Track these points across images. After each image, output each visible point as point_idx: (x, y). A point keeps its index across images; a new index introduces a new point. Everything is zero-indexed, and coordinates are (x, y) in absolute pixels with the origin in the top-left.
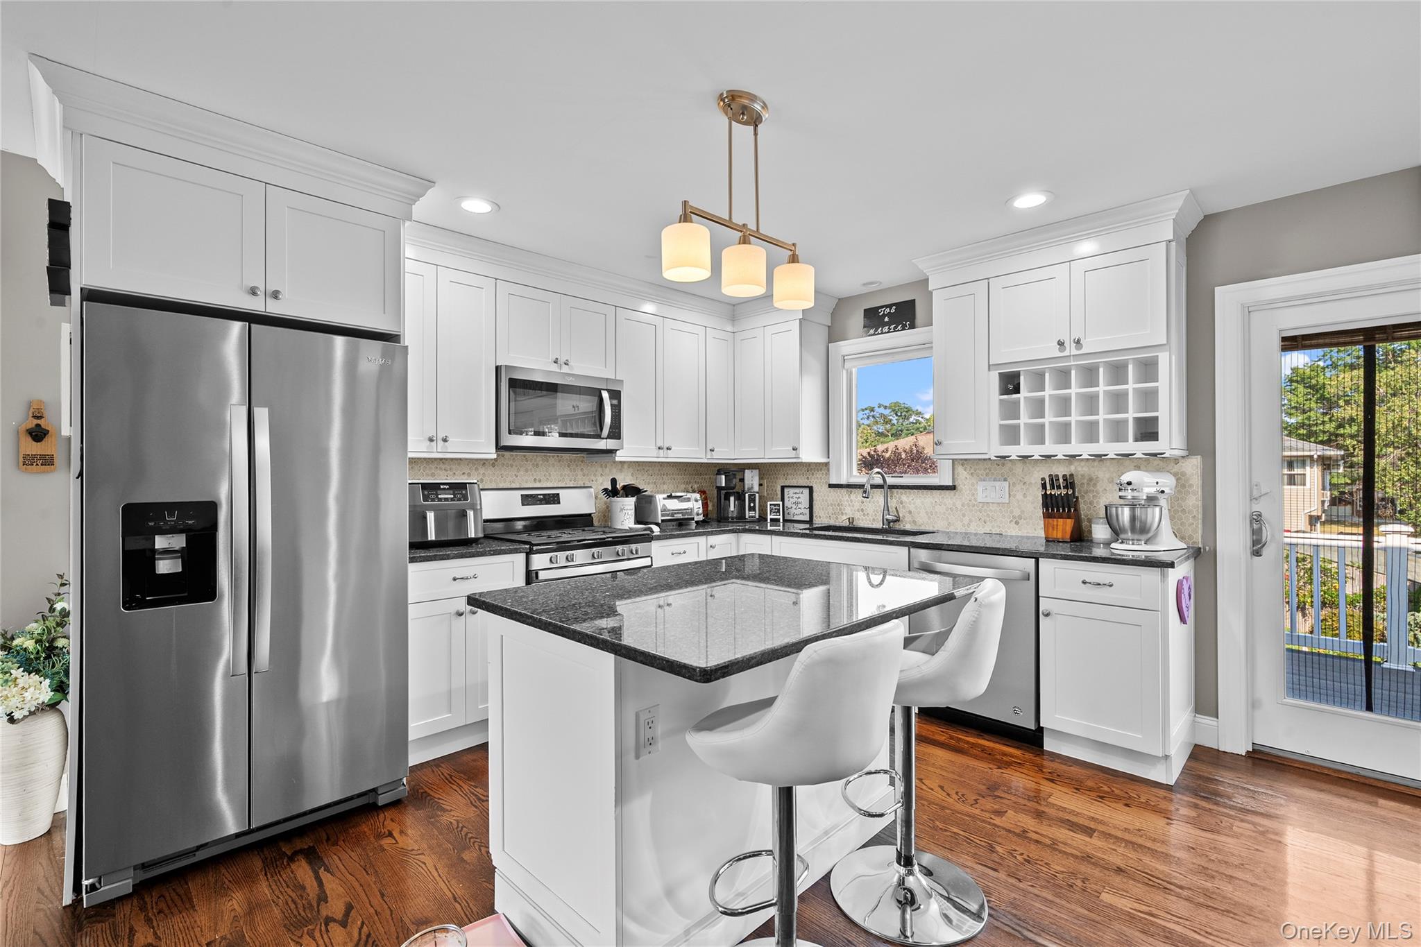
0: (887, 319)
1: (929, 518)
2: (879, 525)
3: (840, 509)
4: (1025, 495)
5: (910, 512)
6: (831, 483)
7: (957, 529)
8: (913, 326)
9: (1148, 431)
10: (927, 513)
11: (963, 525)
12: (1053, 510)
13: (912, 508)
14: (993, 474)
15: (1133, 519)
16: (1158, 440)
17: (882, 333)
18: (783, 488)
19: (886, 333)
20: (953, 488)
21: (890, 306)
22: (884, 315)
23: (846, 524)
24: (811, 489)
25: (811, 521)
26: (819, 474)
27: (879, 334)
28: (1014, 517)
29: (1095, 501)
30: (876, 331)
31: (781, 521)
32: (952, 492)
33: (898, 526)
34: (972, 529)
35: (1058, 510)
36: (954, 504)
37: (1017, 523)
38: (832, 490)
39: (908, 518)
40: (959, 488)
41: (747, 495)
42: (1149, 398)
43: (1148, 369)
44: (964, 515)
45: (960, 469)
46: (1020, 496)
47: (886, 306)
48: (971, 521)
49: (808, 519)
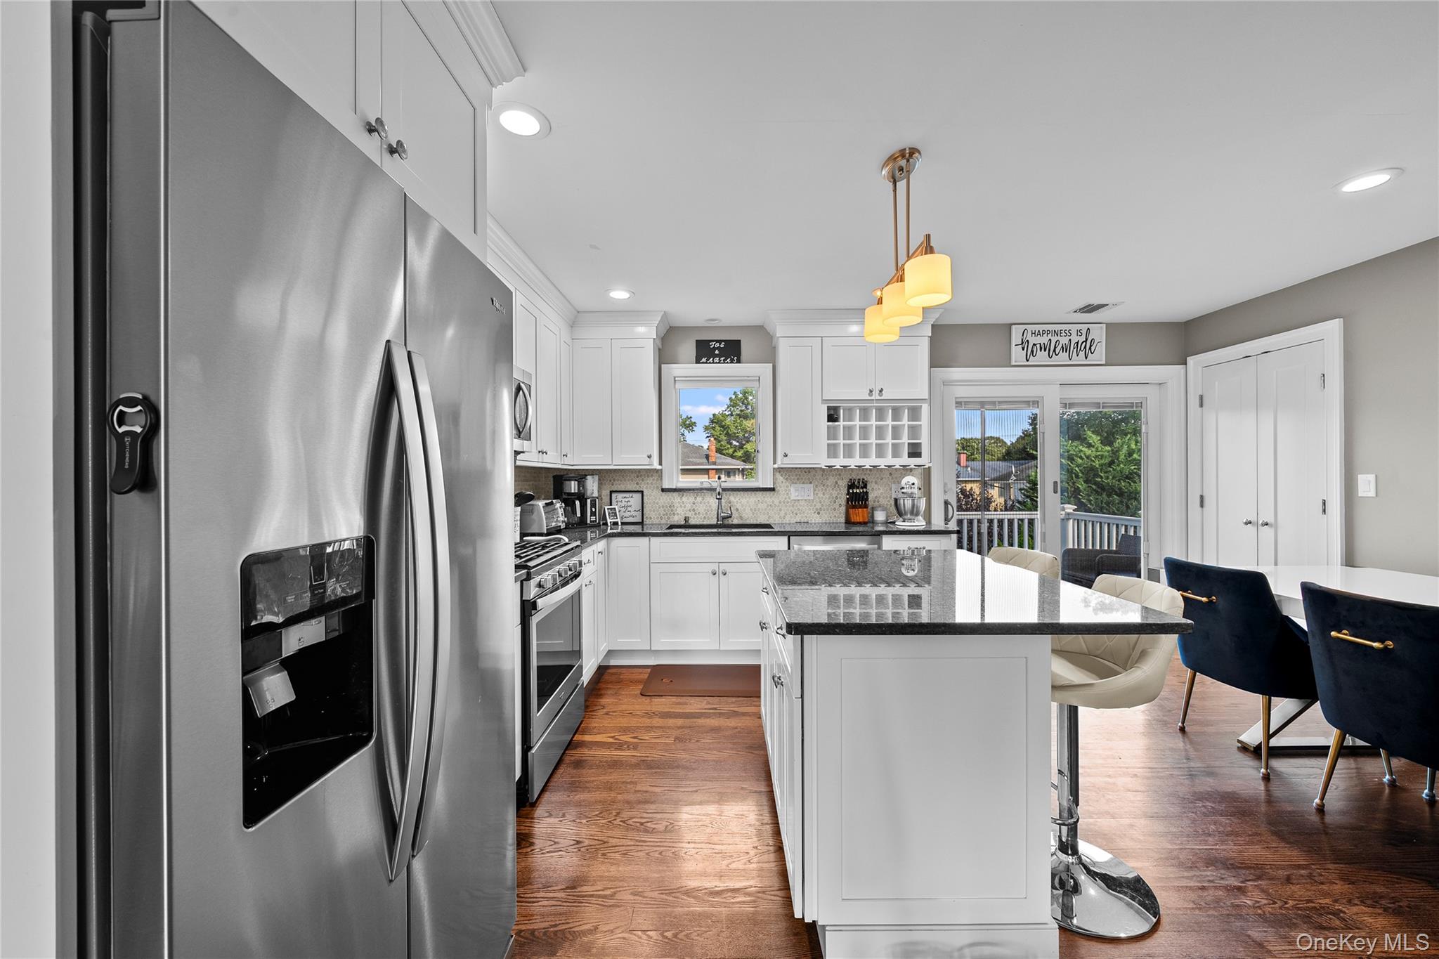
0: (717, 352)
1: (753, 514)
2: (714, 522)
3: (672, 510)
4: (824, 494)
5: (737, 510)
6: (663, 487)
7: (775, 521)
8: (739, 361)
9: (915, 452)
10: (751, 509)
11: (780, 517)
12: (855, 503)
13: (738, 506)
14: (802, 478)
15: (913, 505)
16: (921, 457)
17: (713, 363)
18: (611, 492)
19: (716, 363)
20: (773, 489)
21: (720, 342)
22: (715, 348)
23: (683, 523)
24: (642, 492)
25: (642, 523)
26: (650, 480)
27: (710, 363)
28: (817, 509)
29: (878, 493)
30: (707, 360)
31: (620, 524)
32: (772, 493)
33: (730, 521)
34: (787, 520)
35: (859, 503)
36: (773, 502)
37: (819, 513)
38: (663, 494)
39: (735, 515)
40: (776, 489)
41: (589, 501)
42: (914, 431)
43: (915, 413)
44: (780, 510)
45: (778, 475)
46: (820, 495)
47: (717, 341)
48: (786, 514)
49: (641, 521)
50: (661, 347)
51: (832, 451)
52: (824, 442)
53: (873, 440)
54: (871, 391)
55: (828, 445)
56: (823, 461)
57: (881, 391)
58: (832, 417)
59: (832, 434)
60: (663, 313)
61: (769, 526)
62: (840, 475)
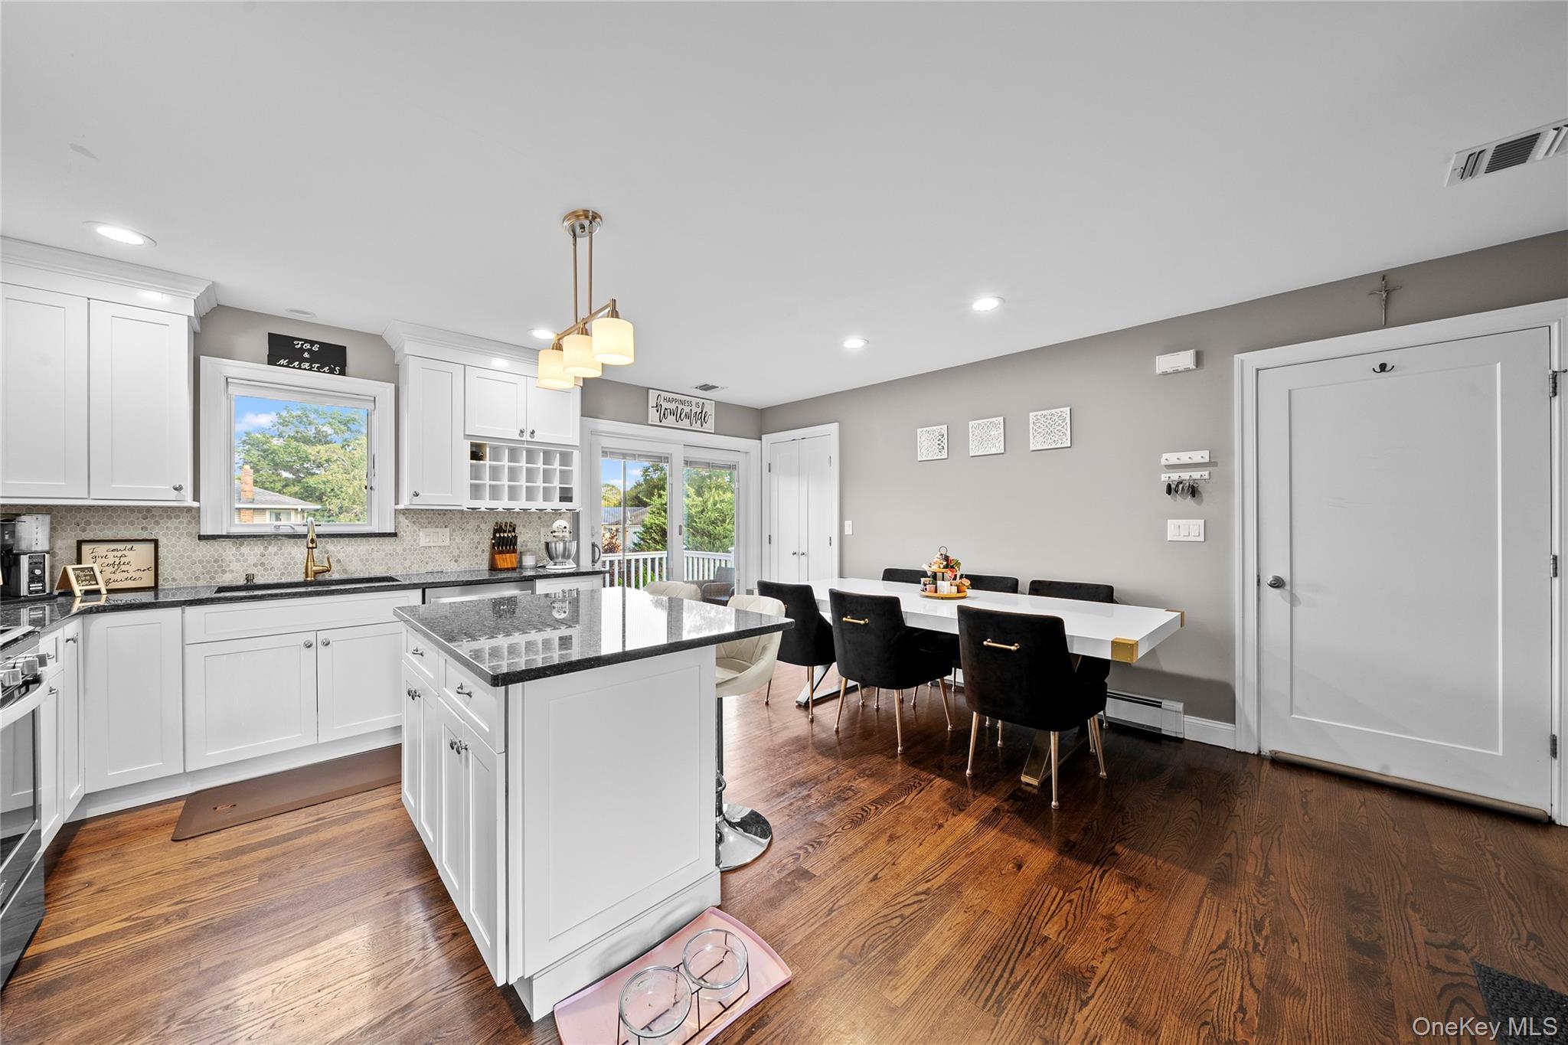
0: (306, 355)
1: (365, 565)
2: (300, 578)
3: (220, 567)
4: (463, 539)
5: (339, 561)
6: (202, 534)
7: (398, 572)
8: (343, 373)
9: (566, 496)
10: (361, 560)
11: (405, 568)
12: (502, 548)
13: (341, 556)
14: (435, 522)
15: (565, 549)
16: (572, 501)
17: (300, 368)
18: (80, 543)
19: (305, 369)
20: (395, 535)
21: (312, 343)
22: (302, 350)
23: (242, 582)
24: (156, 542)
25: (155, 588)
26: (173, 523)
27: (294, 367)
28: (454, 557)
29: (525, 537)
30: (291, 362)
31: (104, 591)
32: (392, 539)
33: (327, 576)
34: (414, 570)
35: (506, 548)
36: (394, 550)
37: (456, 561)
38: (202, 543)
39: (335, 567)
40: (399, 535)
41: (24, 561)
42: (565, 476)
43: (566, 459)
44: (405, 559)
45: (401, 518)
46: (458, 540)
47: (306, 341)
48: (412, 563)
49: (153, 585)
50: (198, 330)
51: (476, 491)
52: (467, 481)
53: (522, 482)
54: (522, 432)
55: (471, 485)
56: (466, 503)
57: (533, 432)
58: (476, 454)
59: (476, 473)
60: (211, 283)
61: (393, 580)
62: (483, 518)
